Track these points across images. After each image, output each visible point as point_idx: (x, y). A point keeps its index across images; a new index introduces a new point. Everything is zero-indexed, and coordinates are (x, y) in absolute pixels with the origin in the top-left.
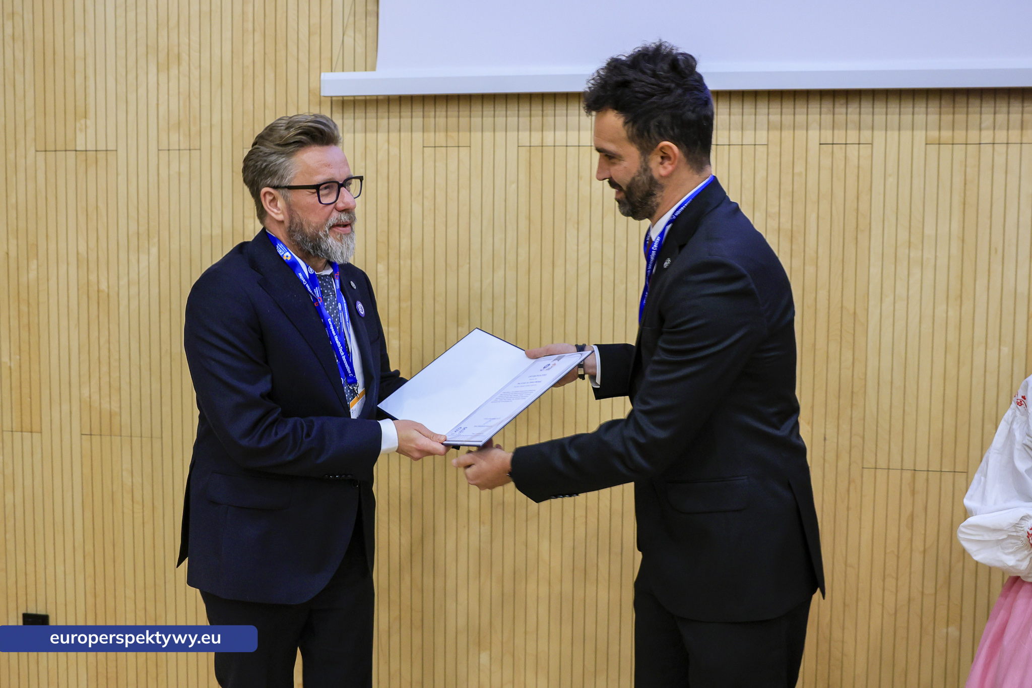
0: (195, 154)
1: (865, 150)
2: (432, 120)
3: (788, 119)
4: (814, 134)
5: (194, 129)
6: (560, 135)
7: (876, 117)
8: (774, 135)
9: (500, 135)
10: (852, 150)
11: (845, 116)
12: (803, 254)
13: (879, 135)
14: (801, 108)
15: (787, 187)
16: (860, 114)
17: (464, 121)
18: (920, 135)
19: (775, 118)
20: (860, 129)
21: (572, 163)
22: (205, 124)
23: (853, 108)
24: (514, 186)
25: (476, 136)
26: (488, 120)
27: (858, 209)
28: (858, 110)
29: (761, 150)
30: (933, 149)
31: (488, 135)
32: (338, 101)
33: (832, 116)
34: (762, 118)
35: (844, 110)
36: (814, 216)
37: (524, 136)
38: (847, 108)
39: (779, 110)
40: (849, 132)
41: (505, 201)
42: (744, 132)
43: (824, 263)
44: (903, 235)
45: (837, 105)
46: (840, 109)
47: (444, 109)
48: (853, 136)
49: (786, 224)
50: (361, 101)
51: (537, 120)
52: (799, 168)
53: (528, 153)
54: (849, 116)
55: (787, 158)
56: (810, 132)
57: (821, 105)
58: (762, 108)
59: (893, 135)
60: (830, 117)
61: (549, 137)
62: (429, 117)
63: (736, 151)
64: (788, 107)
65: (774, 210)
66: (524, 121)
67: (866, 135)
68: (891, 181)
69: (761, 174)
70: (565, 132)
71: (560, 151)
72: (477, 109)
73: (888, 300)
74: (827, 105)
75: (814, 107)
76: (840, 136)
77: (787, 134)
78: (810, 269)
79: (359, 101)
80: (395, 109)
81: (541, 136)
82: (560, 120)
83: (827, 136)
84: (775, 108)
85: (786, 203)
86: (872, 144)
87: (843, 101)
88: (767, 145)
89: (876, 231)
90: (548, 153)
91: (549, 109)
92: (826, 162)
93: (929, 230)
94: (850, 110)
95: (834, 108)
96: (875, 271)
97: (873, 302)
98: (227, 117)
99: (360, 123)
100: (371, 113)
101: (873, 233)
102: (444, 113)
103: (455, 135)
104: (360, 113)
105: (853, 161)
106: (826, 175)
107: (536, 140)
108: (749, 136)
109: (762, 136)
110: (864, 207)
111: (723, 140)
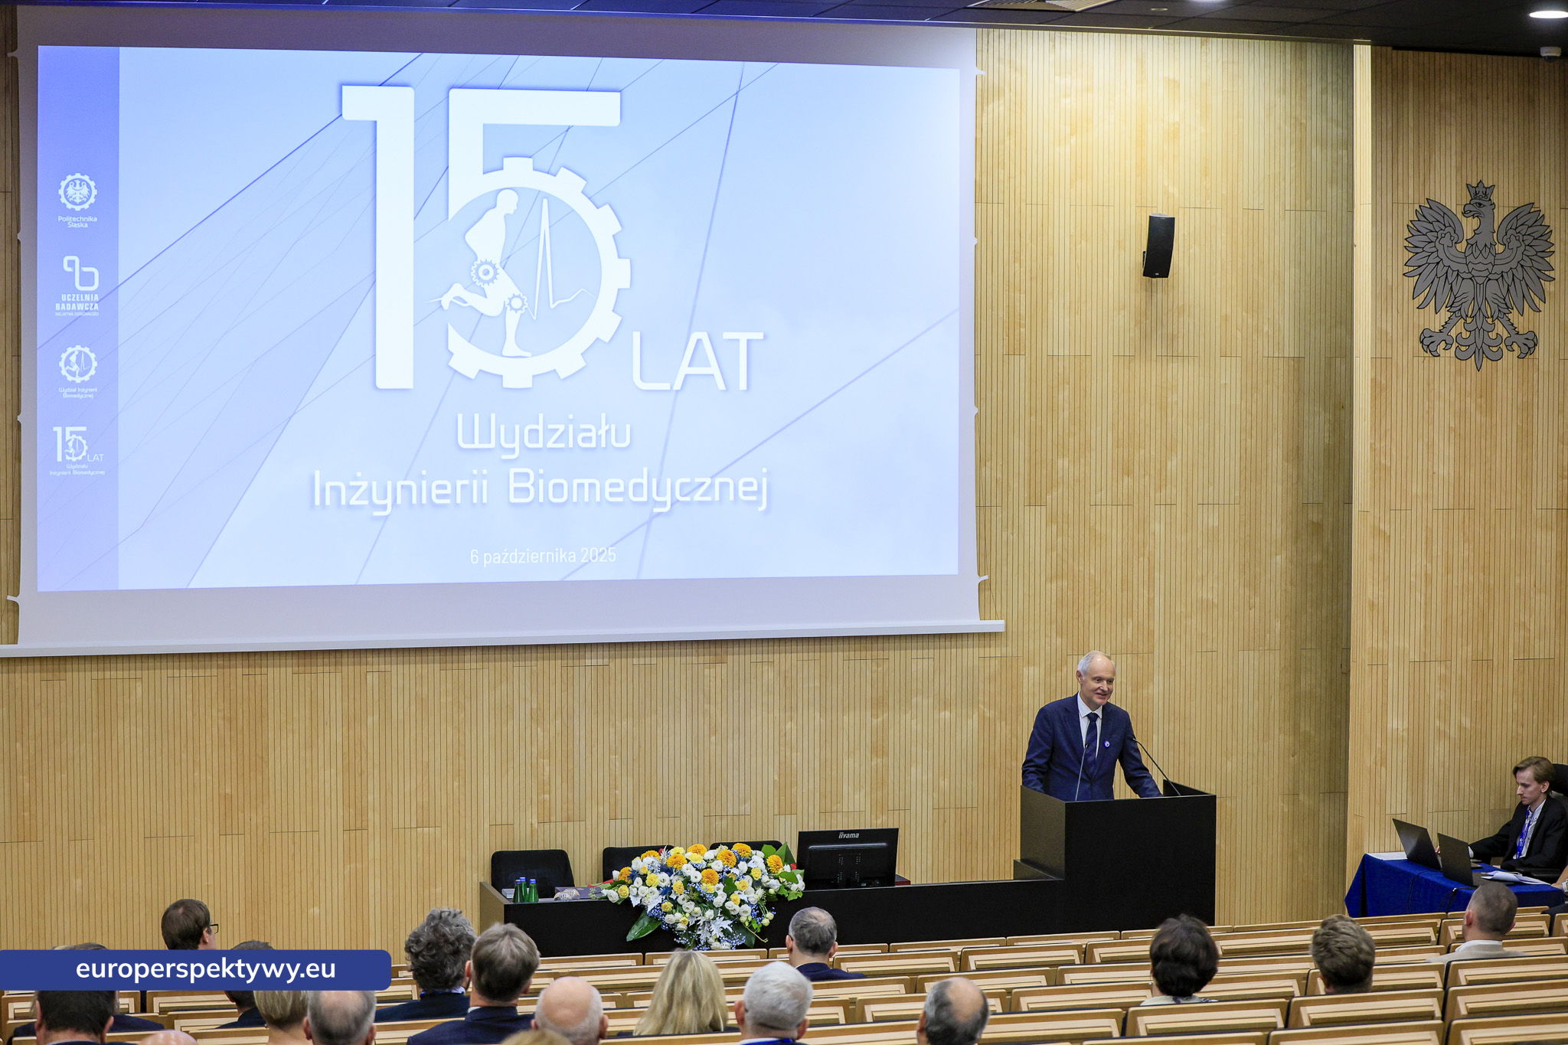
4: (239, 670)
10: (258, 678)
13: (270, 670)
18: (289, 670)
20: (261, 667)
21: (120, 687)
24: (90, 698)
25: (69, 674)
26: (75, 666)
27: (261, 706)
29: (214, 679)
30: (296, 676)
31: (75, 674)
34: (214, 663)
36: (240, 710)
37: (95, 673)
40: (256, 668)
41: (85, 707)
42: (205, 670)
43: (246, 733)
44: (284, 718)
46: (252, 658)
48: (258, 670)
49: (228, 715)
51: (102, 666)
52: (233, 687)
53: (96, 680)
55: (227, 682)
59: (277, 669)
60: (247, 664)
61: (107, 674)
63: (202, 679)
65: (221, 708)
66: (95, 666)
67: (264, 670)
68: (277, 691)
69: (214, 690)
70: (116, 672)
71: (114, 682)
73: (278, 750)
76: (252, 671)
77: (226, 670)
81: (104, 674)
83: (246, 671)
85: (226, 704)
86: (267, 672)
88: (217, 676)
89: (271, 716)
90: (107, 682)
92: (246, 684)
93: (296, 715)
95: (249, 658)
96: (271, 735)
97: (271, 750)
101: (269, 716)
102: (52, 663)
103: (58, 674)
105: (259, 683)
106: (245, 690)
107: (101, 676)
109: (214, 671)
110: (264, 705)
111: (195, 674)
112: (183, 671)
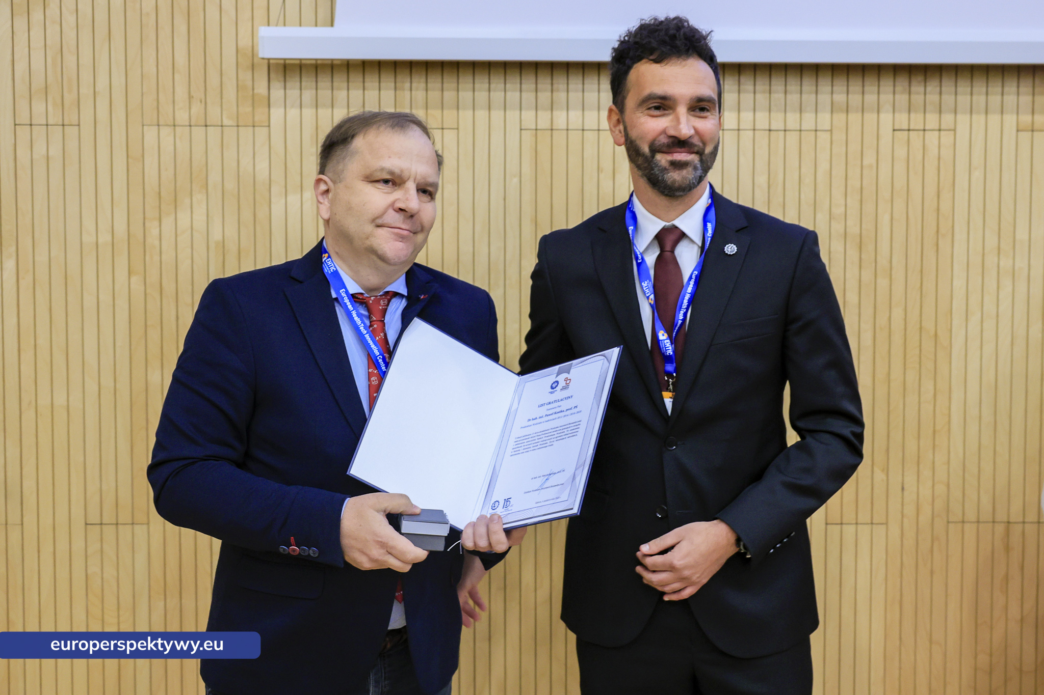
0: (71, 131)
1: (947, 138)
2: (407, 93)
3: (855, 99)
4: (886, 117)
5: (69, 98)
6: (575, 116)
7: (959, 98)
8: (840, 118)
9: (497, 115)
10: (932, 137)
11: (922, 97)
12: (874, 265)
13: (963, 119)
14: (871, 86)
15: (854, 183)
16: (941, 93)
17: (449, 95)
18: (1010, 120)
19: (840, 98)
20: (940, 112)
21: (590, 151)
22: (86, 91)
23: (933, 86)
24: (516, 180)
25: (466, 115)
26: (481, 95)
27: (938, 209)
28: (938, 89)
29: (824, 137)
30: (1025, 136)
31: (481, 114)
32: (277, 64)
33: (907, 96)
34: (824, 98)
35: (922, 89)
36: (887, 217)
37: (528, 116)
38: (925, 86)
39: (845, 88)
40: (928, 115)
41: (505, 199)
42: (803, 114)
43: (899, 275)
44: (992, 241)
45: (914, 83)
46: (918, 88)
47: (423, 80)
48: (932, 120)
49: (854, 229)
50: (311, 65)
51: (544, 96)
52: (870, 159)
53: (534, 139)
54: (928, 96)
55: (854, 147)
56: (882, 116)
57: (894, 82)
58: (825, 85)
59: (979, 119)
60: (905, 97)
61: (560, 118)
62: (403, 90)
63: (792, 138)
64: (856, 84)
65: (838, 211)
66: (529, 96)
67: (948, 119)
68: (977, 174)
69: (823, 166)
70: (581, 112)
71: (575, 137)
72: (466, 81)
73: (975, 319)
74: (902, 82)
75: (887, 84)
76: (917, 120)
77: (855, 117)
78: (883, 282)
79: (306, 65)
80: (356, 78)
81: (550, 116)
82: (575, 96)
83: (902, 120)
84: (840, 84)
85: (853, 202)
86: (955, 130)
87: (921, 78)
88: (831, 131)
89: (960, 236)
90: (560, 138)
91: (560, 81)
92: (901, 152)
93: (1022, 234)
94: (929, 89)
95: (910, 86)
96: (959, 283)
97: (958, 321)
98: (118, 81)
99: (308, 95)
100: (324, 82)
101: (957, 237)
102: (423, 85)
103: (437, 113)
104: (308, 82)
105: (933, 152)
106: (900, 167)
107: (544, 122)
108: (809, 120)
109: (825, 119)
110: (945, 206)
111: (777, 124)
112: (747, 116)
